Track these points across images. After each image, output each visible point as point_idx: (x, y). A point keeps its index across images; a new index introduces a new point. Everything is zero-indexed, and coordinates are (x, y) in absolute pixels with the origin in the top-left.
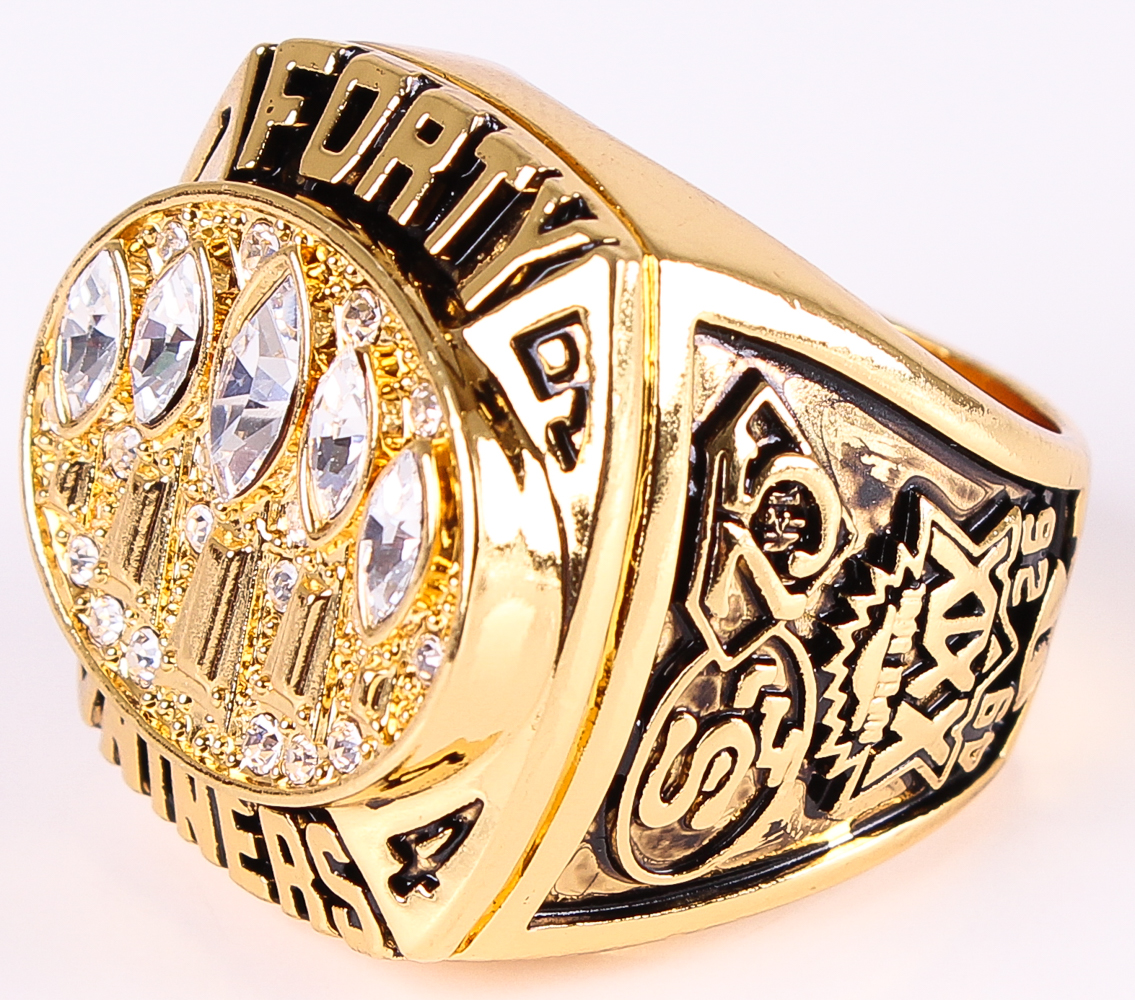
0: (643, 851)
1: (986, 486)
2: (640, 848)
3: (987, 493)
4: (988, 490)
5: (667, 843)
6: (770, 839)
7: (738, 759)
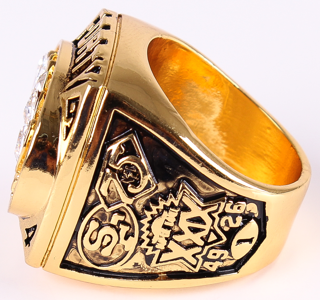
0: (90, 256)
1: (215, 188)
2: (89, 255)
3: (215, 190)
4: (216, 189)
5: (98, 257)
6: (135, 267)
7: (113, 239)
